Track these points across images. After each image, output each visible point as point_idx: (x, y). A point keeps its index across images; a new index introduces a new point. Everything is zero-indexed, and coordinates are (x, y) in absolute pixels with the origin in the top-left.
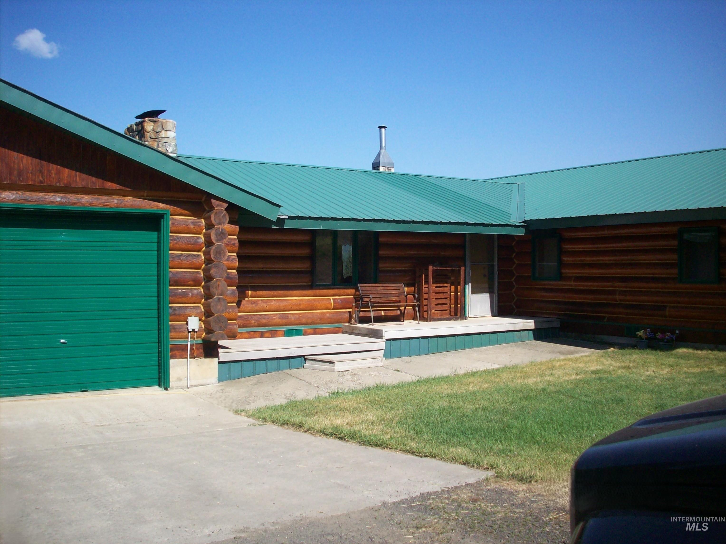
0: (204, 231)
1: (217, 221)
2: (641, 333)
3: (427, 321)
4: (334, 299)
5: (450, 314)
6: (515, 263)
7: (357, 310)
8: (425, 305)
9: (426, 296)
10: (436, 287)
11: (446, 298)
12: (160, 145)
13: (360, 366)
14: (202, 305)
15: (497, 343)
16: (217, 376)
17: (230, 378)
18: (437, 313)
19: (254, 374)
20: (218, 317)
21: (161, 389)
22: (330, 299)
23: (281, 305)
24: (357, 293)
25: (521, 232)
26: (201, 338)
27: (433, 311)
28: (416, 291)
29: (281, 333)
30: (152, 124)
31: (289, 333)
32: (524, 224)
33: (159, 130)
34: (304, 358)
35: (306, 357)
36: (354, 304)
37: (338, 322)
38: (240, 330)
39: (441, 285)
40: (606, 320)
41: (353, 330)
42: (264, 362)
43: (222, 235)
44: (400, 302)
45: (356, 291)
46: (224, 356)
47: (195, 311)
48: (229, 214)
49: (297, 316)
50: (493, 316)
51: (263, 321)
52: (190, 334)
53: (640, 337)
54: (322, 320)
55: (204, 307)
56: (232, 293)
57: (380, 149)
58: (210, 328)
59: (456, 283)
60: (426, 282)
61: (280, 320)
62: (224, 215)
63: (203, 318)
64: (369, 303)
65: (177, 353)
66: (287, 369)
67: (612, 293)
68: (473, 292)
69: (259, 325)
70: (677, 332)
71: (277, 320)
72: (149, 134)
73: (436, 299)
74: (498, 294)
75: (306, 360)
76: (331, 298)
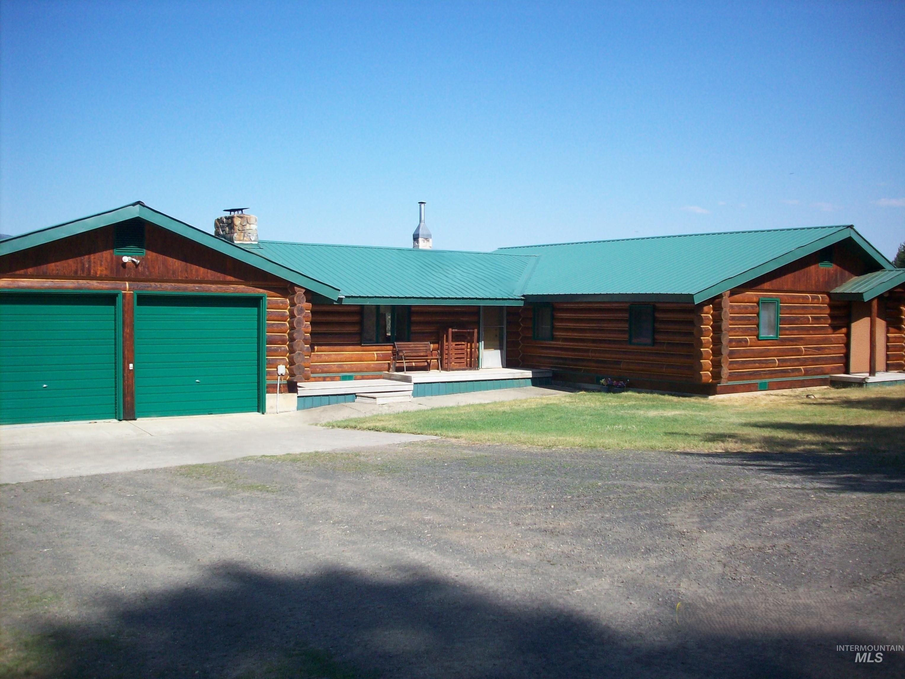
0: (289, 307)
1: (298, 301)
2: (603, 381)
3: (447, 371)
4: (377, 354)
5: (467, 366)
6: (521, 326)
7: (394, 361)
8: (446, 359)
9: (447, 352)
10: (456, 345)
11: (464, 354)
12: (246, 236)
13: (394, 401)
14: (287, 357)
15: (500, 388)
16: (296, 406)
17: (304, 408)
18: (456, 365)
19: (321, 405)
20: (298, 366)
21: (259, 413)
22: (374, 354)
23: (338, 358)
24: (394, 349)
25: (521, 304)
26: (286, 379)
27: (453, 363)
28: (440, 347)
29: (338, 378)
30: (240, 219)
31: (344, 378)
32: (523, 298)
33: (245, 224)
34: (355, 395)
35: (356, 394)
36: (392, 358)
37: (380, 370)
38: (312, 375)
39: (460, 343)
40: (582, 371)
41: (391, 376)
42: (328, 397)
43: (301, 311)
44: (427, 356)
45: (393, 348)
46: (301, 392)
47: (282, 361)
48: (305, 295)
49: (350, 366)
50: (503, 367)
51: (326, 369)
52: (279, 377)
53: (603, 384)
54: (368, 369)
55: (288, 359)
56: (307, 349)
57: (420, 222)
58: (293, 373)
59: (471, 342)
60: (447, 341)
61: (337, 369)
62: (303, 297)
63: (288, 366)
64: (403, 357)
65: (271, 390)
66: (343, 402)
67: (587, 351)
68: (485, 348)
69: (323, 372)
70: (628, 380)
71: (335, 369)
72: (237, 227)
73: (455, 354)
74: (507, 350)
75: (356, 396)
76: (375, 352)
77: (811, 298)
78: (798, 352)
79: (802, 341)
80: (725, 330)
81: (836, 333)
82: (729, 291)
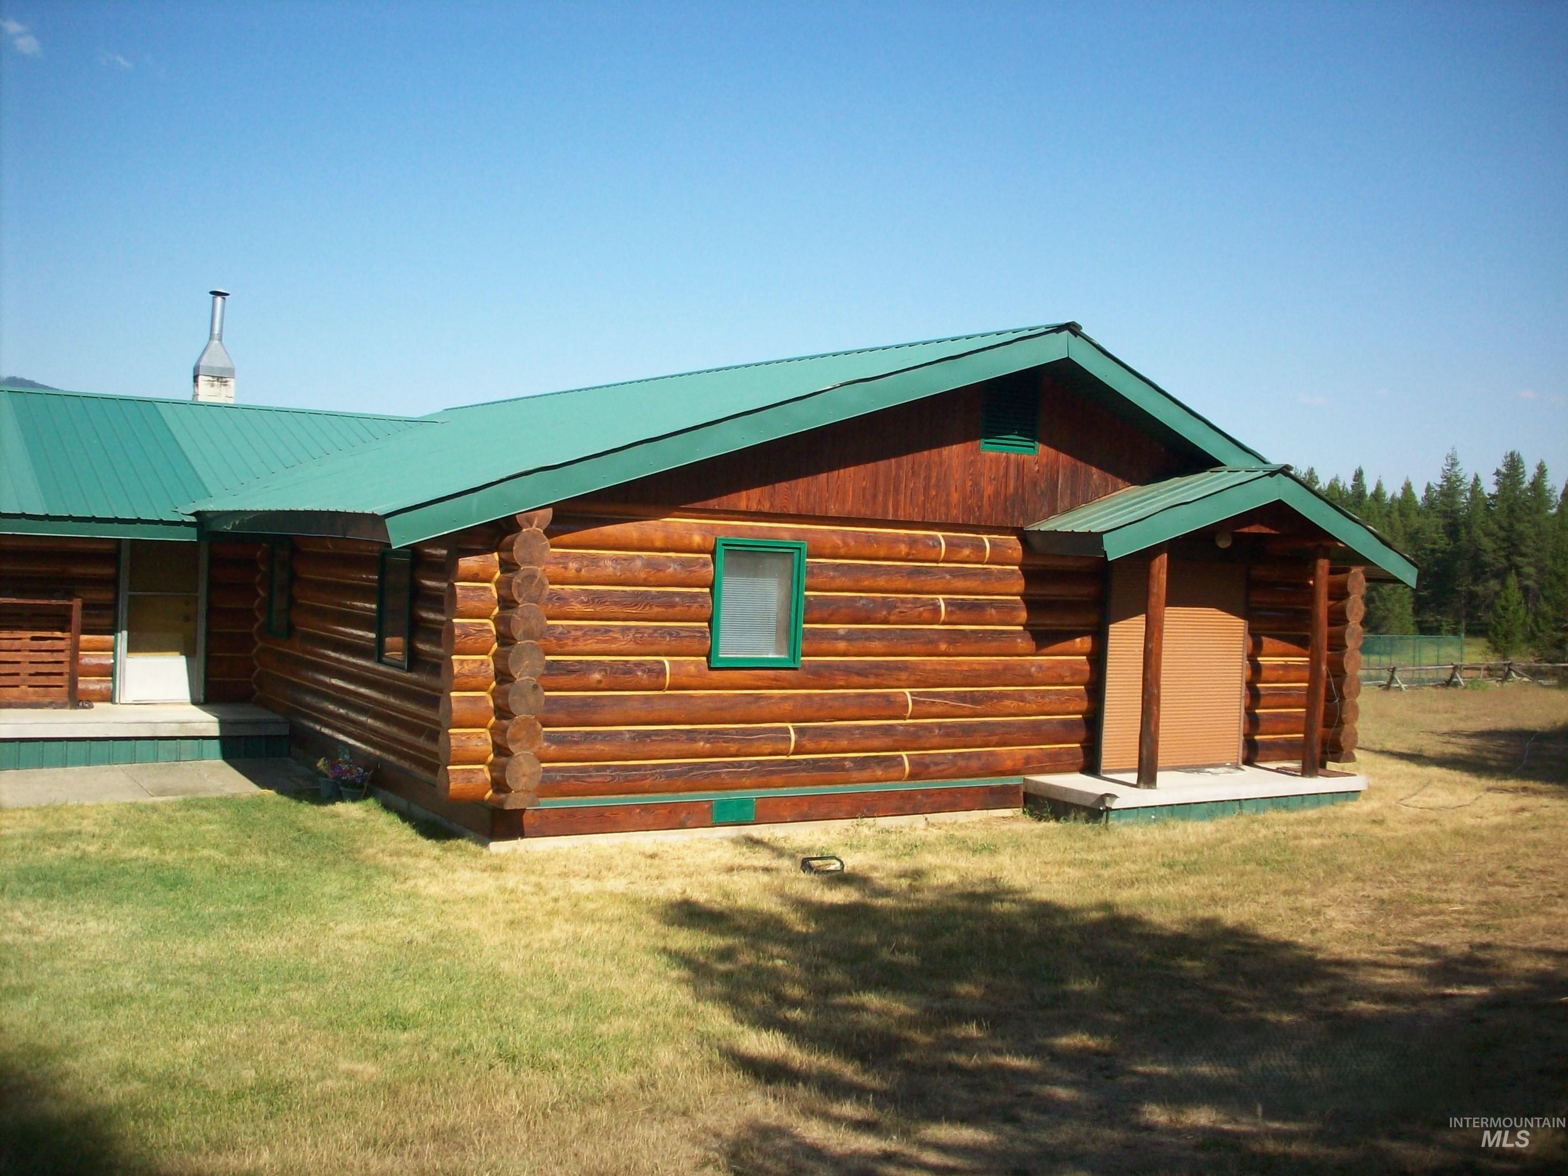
32: (193, 519)
50: (193, 704)
68: (134, 650)
70: (379, 766)
74: (208, 658)
77: (946, 544)
78: (894, 708)
79: (904, 676)
80: (528, 635)
81: (1045, 651)
82: (550, 510)
